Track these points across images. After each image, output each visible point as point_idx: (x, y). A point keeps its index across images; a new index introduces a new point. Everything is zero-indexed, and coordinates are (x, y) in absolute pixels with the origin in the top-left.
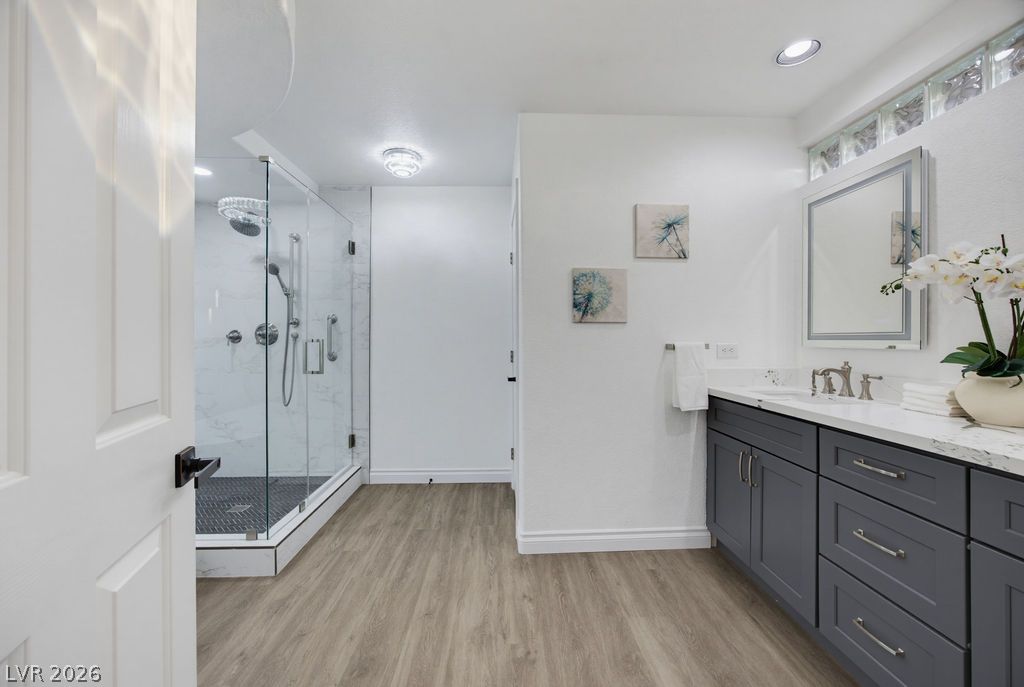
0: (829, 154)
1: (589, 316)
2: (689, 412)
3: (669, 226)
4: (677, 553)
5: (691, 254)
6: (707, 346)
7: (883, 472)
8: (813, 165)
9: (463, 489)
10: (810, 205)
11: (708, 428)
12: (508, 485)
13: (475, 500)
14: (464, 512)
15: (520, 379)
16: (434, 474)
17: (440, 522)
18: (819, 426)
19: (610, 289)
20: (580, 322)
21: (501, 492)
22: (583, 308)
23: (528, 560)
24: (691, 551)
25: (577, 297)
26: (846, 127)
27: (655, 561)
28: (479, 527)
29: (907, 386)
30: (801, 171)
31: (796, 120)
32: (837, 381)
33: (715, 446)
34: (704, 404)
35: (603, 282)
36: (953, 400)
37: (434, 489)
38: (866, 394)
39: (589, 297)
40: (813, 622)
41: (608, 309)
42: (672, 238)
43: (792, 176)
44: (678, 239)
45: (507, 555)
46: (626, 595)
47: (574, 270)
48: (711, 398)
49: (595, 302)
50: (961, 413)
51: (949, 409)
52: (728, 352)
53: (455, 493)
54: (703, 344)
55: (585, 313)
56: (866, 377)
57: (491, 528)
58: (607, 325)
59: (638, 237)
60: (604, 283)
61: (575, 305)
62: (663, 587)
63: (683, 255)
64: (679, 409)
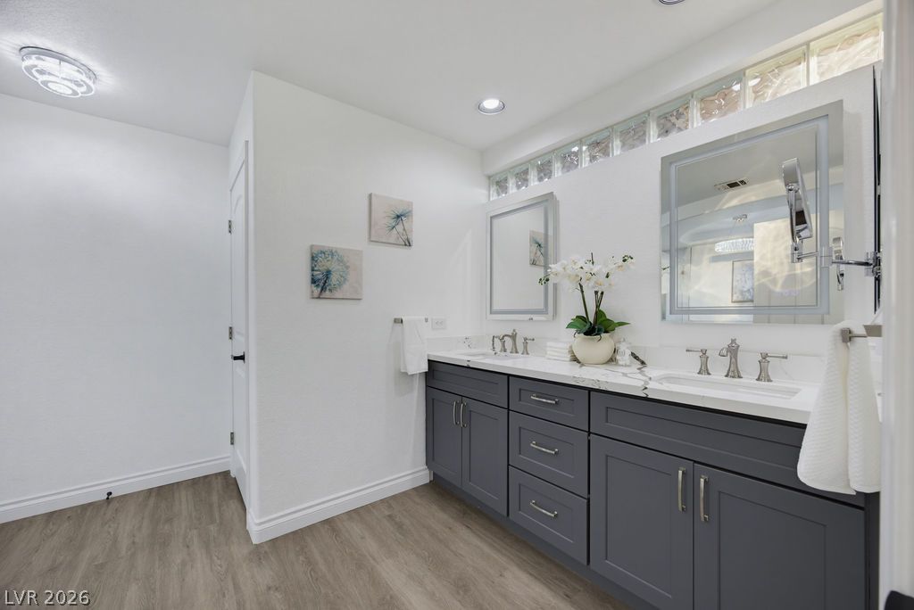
0: (500, 184)
1: (327, 292)
2: (413, 375)
3: (398, 217)
4: (405, 494)
5: (414, 243)
6: (426, 320)
7: (544, 400)
8: (492, 190)
9: (164, 493)
10: (491, 218)
11: (427, 386)
12: (226, 474)
13: (184, 503)
14: (169, 520)
15: (250, 358)
16: (109, 485)
17: (134, 543)
18: (509, 375)
19: (347, 267)
20: (319, 298)
21: (218, 485)
22: (321, 284)
23: (266, 548)
24: (415, 489)
25: (315, 273)
26: (512, 168)
27: (390, 507)
28: (195, 532)
29: (549, 344)
30: (485, 192)
31: (483, 154)
32: (508, 341)
33: (433, 399)
34: (425, 368)
35: (340, 261)
36: (572, 352)
37: (114, 505)
38: (526, 352)
39: (328, 274)
40: (505, 514)
41: (346, 286)
42: (399, 228)
43: (480, 195)
44: (404, 229)
45: (238, 551)
46: (370, 546)
47: (312, 247)
48: (430, 362)
49: (334, 279)
50: (575, 359)
51: (568, 357)
52: (440, 324)
53: (152, 501)
54: (423, 318)
55: (323, 289)
56: (525, 339)
57: (213, 528)
58: (344, 301)
59: (373, 223)
60: (342, 262)
61: (314, 281)
62: (400, 526)
63: (408, 244)
64: (406, 373)
